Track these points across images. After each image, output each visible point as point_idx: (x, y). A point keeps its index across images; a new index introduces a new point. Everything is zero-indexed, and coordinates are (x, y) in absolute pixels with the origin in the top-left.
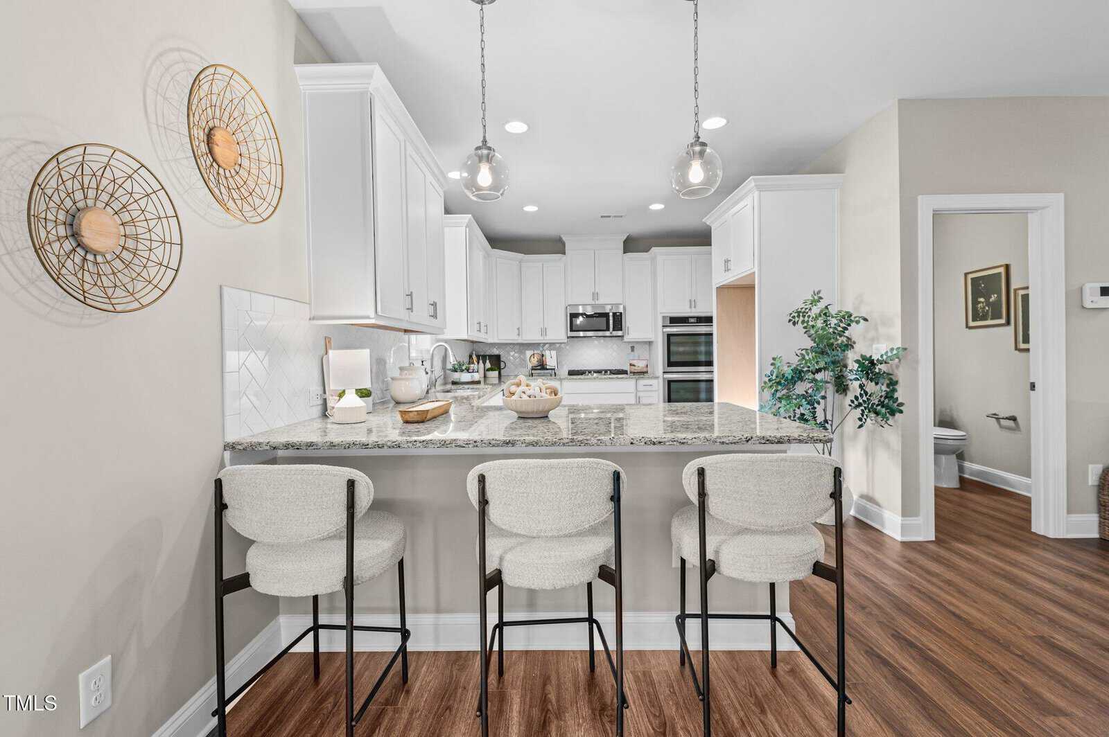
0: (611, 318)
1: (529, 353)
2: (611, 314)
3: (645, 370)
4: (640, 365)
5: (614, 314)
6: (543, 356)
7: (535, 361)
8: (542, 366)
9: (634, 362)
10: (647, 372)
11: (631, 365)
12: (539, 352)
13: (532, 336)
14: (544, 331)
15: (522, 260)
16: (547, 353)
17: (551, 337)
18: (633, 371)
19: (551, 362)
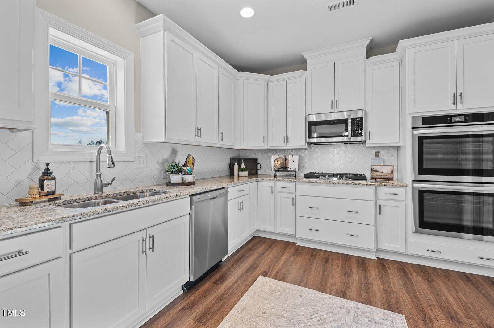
0: (350, 124)
1: (274, 157)
2: (350, 121)
3: (390, 176)
4: (385, 171)
5: (353, 120)
6: (286, 160)
7: (278, 164)
8: (284, 168)
9: (376, 168)
10: (392, 179)
11: (373, 170)
12: (283, 157)
13: (276, 143)
14: (286, 139)
15: (268, 81)
16: (290, 158)
17: (292, 144)
18: (375, 176)
19: (293, 165)
